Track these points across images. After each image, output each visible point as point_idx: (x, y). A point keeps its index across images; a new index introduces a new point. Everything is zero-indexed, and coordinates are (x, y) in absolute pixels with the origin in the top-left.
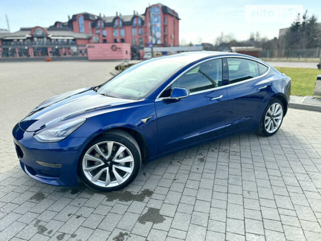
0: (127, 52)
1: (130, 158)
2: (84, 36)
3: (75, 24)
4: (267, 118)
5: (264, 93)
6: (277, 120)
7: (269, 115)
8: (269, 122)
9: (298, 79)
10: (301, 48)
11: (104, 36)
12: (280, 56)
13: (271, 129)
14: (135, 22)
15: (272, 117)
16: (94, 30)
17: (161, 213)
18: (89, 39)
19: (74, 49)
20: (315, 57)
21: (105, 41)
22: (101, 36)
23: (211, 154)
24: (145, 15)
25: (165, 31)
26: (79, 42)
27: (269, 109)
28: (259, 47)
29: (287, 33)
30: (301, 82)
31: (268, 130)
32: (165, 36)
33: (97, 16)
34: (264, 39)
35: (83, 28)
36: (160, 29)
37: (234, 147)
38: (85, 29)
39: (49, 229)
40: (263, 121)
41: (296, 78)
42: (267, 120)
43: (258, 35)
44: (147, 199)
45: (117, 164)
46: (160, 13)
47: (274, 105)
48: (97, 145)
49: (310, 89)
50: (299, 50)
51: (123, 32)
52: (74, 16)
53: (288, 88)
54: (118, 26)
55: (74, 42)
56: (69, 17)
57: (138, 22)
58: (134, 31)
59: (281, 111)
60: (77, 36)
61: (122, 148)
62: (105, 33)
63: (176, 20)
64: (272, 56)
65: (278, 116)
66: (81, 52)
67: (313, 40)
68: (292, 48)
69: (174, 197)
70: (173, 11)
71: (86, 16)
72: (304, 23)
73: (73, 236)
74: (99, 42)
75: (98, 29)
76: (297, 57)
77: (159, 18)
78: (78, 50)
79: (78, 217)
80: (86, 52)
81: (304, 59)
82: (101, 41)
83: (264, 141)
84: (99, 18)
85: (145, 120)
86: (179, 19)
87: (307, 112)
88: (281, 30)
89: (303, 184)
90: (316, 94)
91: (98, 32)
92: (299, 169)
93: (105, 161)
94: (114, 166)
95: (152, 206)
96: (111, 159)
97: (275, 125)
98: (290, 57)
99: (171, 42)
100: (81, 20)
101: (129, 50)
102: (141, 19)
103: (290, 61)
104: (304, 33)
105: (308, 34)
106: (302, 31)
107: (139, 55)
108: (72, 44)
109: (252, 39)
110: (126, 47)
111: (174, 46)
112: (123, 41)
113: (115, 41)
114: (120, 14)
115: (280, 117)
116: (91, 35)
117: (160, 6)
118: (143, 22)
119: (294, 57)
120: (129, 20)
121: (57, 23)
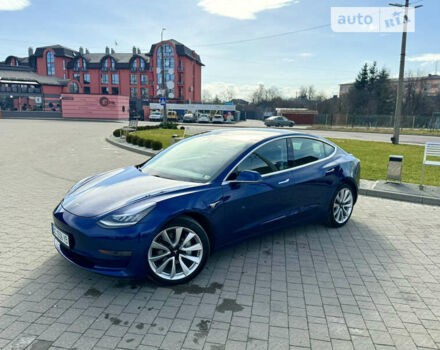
0: (123, 108)
1: (198, 247)
2: (54, 81)
3: (40, 62)
4: (335, 205)
5: (332, 177)
6: (346, 208)
7: (337, 202)
8: (339, 211)
9: (368, 157)
10: (370, 113)
11: (85, 82)
12: (342, 122)
13: (340, 219)
14: (135, 65)
15: (341, 204)
16: (71, 72)
17: (238, 302)
18: (63, 86)
19: (38, 100)
20: (388, 126)
21: (87, 91)
22: (82, 82)
23: (276, 246)
24: (150, 55)
25: (180, 80)
26: (46, 90)
27: (338, 196)
28: (314, 109)
29: (351, 92)
30: (372, 162)
31: (337, 220)
32: (180, 87)
33: (76, 53)
34: (320, 98)
35: (53, 69)
36: (173, 78)
37: (301, 239)
38: (56, 71)
39: (124, 321)
40: (332, 209)
41: (366, 155)
42: (335, 209)
43: (311, 91)
44: (218, 291)
45: (184, 253)
46: (172, 54)
47: (343, 191)
48: (165, 232)
49: (382, 171)
50: (367, 116)
51: (116, 77)
52: (40, 51)
53: (357, 170)
54: (108, 69)
55: (37, 90)
56: (30, 50)
57: (140, 65)
58: (134, 78)
59: (351, 197)
60: (43, 80)
61: (191, 235)
62: (88, 78)
63: (196, 66)
64: (332, 122)
65: (347, 203)
66: (51, 105)
67: (385, 102)
68: (358, 113)
69: (246, 289)
70: (193, 53)
71: (59, 52)
72: (372, 79)
73: (153, 325)
74: (78, 93)
75: (78, 72)
76: (365, 125)
77: (173, 61)
78: (44, 101)
79: (150, 309)
80: (59, 106)
81: (374, 128)
82: (81, 91)
83: (333, 232)
84: (80, 56)
85: (213, 205)
86: (201, 65)
87: (380, 199)
88: (342, 86)
89: (377, 274)
90: (390, 177)
91: (76, 75)
92: (373, 261)
93: (172, 249)
94: (181, 255)
95: (227, 297)
96: (177, 247)
97: (345, 215)
98: (357, 124)
99: (189, 97)
100: (51, 58)
101: (127, 106)
102: (145, 61)
103: (357, 131)
104: (373, 92)
105: (379, 94)
106: (370, 90)
107: (142, 113)
108: (34, 93)
109: (303, 97)
110: (123, 101)
111: (194, 103)
112: (116, 91)
113: (104, 91)
114: (113, 51)
115: (350, 205)
116: (65, 80)
117: (174, 44)
118: (147, 66)
119: (361, 125)
120: (126, 60)
121: (10, 59)
